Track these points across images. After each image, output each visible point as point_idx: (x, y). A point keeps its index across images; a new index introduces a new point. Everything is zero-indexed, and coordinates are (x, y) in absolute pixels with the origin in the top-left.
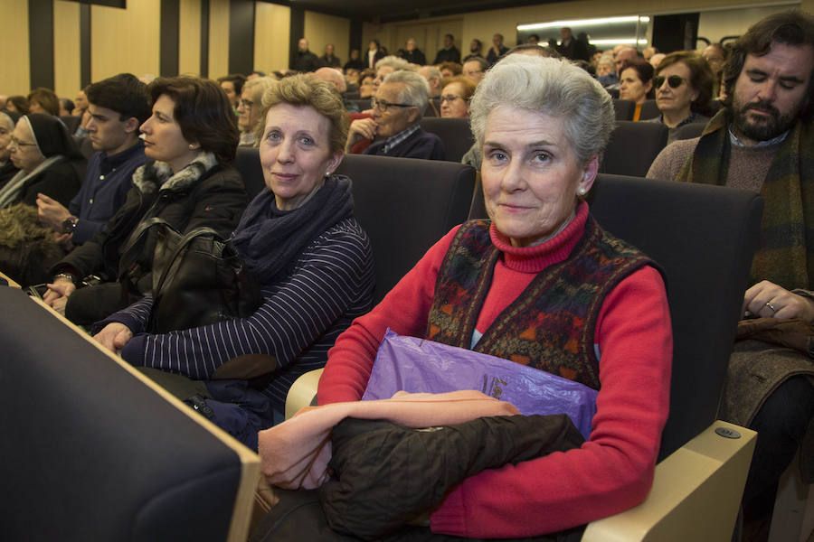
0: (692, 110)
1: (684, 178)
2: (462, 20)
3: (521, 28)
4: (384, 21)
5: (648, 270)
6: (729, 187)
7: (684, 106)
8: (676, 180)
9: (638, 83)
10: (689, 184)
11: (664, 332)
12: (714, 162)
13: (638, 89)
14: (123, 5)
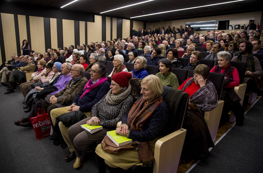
0: (234, 50)
1: (236, 61)
2: (171, 22)
3: (186, 23)
4: (151, 22)
5: (236, 68)
6: (242, 62)
7: (233, 50)
8: (235, 61)
9: (224, 43)
10: (237, 61)
11: (238, 72)
12: (240, 58)
13: (224, 44)
14: (94, 21)
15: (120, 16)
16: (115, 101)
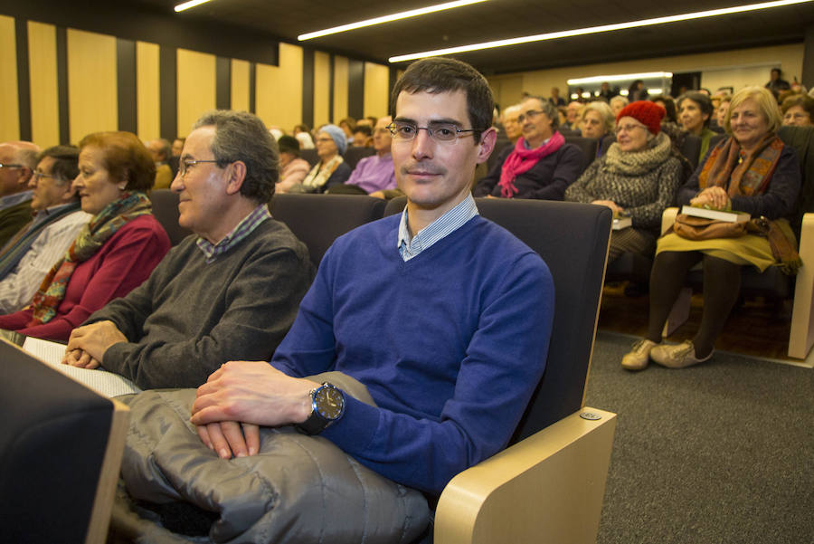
2: (521, 77)
14: (276, 63)
15: (358, 51)
16: (643, 165)
